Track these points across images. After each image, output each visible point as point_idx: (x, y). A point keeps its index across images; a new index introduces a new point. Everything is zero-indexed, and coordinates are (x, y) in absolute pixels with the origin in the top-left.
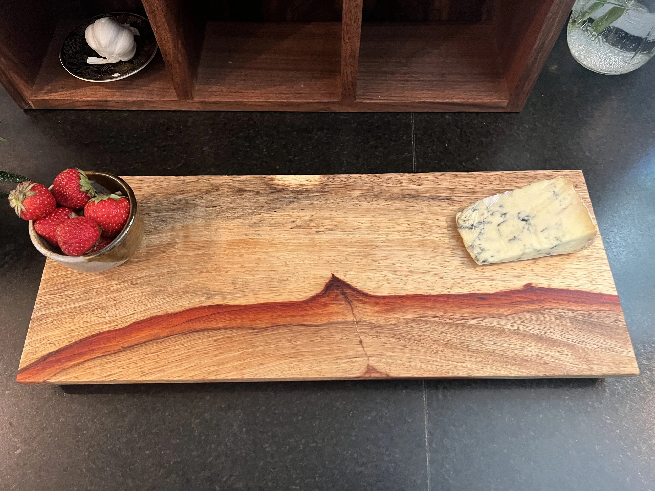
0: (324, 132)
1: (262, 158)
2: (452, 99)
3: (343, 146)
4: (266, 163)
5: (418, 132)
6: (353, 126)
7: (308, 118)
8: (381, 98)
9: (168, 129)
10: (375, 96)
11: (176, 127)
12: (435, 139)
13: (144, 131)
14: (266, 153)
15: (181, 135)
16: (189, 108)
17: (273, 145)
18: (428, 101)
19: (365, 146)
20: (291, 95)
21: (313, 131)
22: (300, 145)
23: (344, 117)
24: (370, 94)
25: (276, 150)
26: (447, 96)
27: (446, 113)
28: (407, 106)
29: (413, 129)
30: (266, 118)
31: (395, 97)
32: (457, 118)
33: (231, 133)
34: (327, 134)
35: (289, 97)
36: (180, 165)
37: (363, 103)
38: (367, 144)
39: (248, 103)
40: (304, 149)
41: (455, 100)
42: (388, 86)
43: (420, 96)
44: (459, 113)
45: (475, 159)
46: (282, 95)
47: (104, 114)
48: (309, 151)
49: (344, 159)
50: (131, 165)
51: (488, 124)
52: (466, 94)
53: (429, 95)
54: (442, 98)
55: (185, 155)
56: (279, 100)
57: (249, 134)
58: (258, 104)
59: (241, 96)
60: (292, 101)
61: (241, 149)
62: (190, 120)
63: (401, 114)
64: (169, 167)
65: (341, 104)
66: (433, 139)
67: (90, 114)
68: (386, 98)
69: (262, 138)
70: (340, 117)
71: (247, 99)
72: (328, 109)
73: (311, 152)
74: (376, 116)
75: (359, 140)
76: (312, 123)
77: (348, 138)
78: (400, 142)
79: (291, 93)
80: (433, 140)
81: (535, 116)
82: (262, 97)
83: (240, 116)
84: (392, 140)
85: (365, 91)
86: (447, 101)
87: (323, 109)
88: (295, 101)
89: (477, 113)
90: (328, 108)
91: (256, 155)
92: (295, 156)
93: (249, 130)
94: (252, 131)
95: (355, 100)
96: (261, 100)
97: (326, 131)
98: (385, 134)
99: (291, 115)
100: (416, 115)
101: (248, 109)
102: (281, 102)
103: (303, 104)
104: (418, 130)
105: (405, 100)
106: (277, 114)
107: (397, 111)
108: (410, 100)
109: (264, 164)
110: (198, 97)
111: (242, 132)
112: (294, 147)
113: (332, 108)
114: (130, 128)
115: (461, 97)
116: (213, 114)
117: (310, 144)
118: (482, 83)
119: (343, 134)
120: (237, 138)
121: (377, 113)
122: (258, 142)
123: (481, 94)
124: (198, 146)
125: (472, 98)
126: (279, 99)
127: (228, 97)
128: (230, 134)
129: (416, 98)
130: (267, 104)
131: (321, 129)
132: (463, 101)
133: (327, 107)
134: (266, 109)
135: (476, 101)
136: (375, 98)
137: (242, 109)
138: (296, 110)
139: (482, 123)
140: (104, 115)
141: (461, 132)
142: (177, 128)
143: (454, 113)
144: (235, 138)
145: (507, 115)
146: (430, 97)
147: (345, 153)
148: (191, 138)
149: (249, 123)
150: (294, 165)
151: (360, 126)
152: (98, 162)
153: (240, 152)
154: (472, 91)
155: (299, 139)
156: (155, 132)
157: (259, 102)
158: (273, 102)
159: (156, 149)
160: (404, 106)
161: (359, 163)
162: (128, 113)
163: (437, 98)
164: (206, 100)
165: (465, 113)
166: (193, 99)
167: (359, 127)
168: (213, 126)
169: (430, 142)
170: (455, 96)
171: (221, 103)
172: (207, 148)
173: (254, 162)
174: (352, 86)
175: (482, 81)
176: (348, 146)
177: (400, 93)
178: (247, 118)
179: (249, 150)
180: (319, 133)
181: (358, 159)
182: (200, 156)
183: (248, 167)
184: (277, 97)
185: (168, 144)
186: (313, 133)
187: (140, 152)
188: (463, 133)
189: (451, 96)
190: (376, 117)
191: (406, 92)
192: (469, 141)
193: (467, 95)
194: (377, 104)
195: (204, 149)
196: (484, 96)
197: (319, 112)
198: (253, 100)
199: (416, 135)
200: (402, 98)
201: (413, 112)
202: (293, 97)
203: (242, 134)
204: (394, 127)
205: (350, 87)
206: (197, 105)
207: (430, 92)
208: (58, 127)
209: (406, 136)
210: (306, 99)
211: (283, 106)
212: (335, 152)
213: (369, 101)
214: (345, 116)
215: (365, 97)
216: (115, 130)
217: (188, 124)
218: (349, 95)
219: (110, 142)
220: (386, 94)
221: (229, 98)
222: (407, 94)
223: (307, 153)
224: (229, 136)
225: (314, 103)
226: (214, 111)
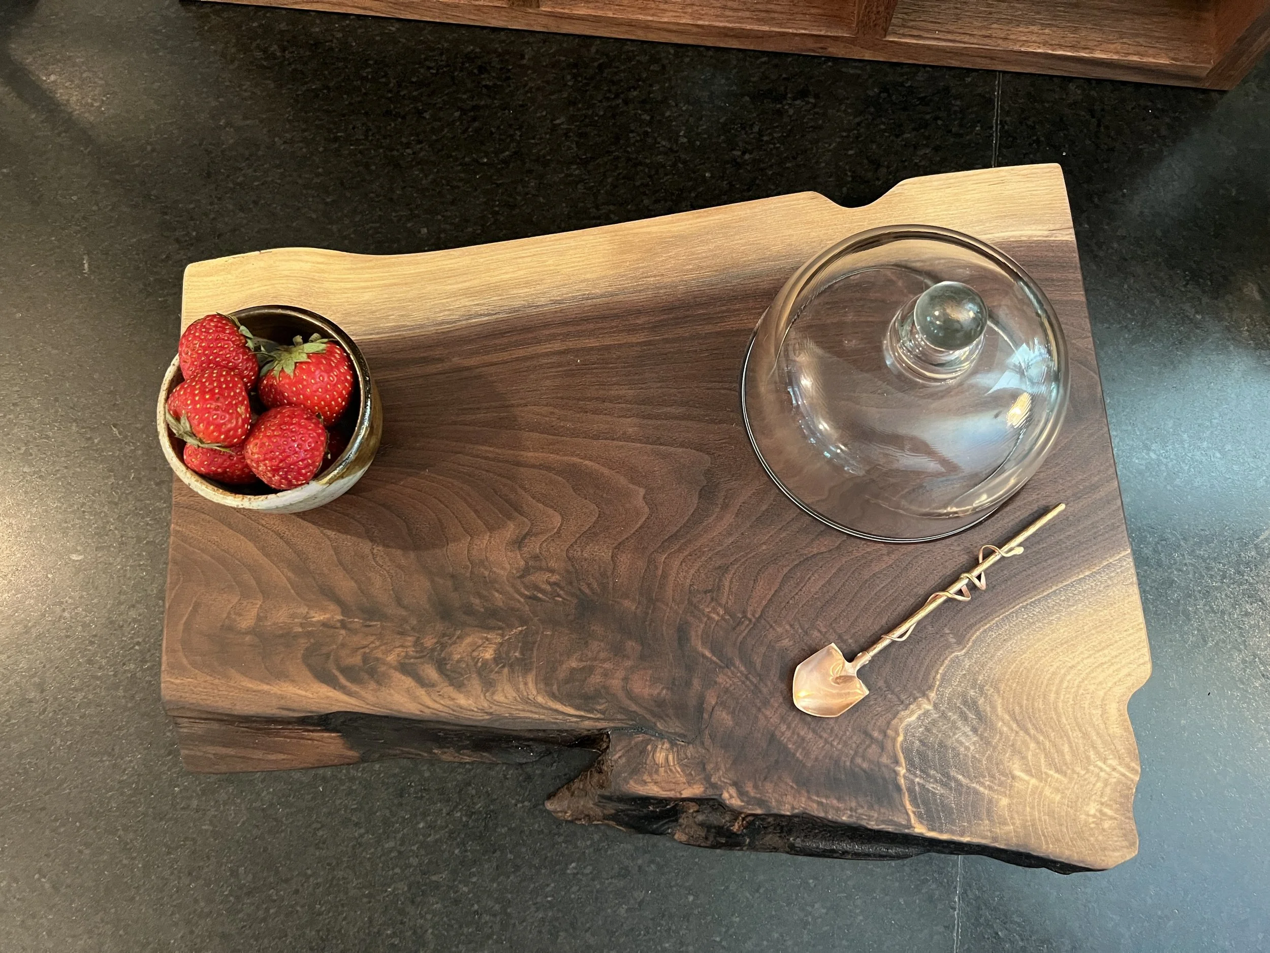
0: (808, 103)
1: (677, 152)
2: (1092, 50)
3: (848, 137)
4: (685, 162)
5: (1008, 119)
6: (870, 93)
7: (776, 66)
8: (941, 36)
9: (482, 69)
10: (928, 31)
11: (499, 67)
12: (1042, 139)
13: (432, 71)
14: (685, 140)
15: (510, 86)
16: (527, 25)
17: (701, 123)
18: (1039, 51)
19: (893, 141)
20: (747, 14)
21: (784, 97)
22: (756, 129)
23: (852, 71)
24: (919, 23)
25: (705, 136)
26: (1083, 43)
27: (1071, 79)
28: (992, 58)
29: (997, 110)
30: (687, 60)
31: (971, 35)
32: (1093, 93)
33: (614, 88)
34: (815, 106)
35: (743, 18)
36: (507, 153)
37: (900, 44)
38: (897, 136)
39: (654, 25)
40: (765, 138)
41: (1098, 55)
42: (956, 8)
43: (1024, 38)
44: (1099, 81)
45: (1122, 190)
46: (728, 13)
47: (348, 22)
48: (774, 144)
49: (847, 167)
50: (408, 145)
51: (1156, 113)
52: (1124, 40)
53: (1043, 37)
54: (1073, 47)
55: (518, 133)
56: (721, 24)
57: (649, 93)
58: (674, 28)
59: (640, 8)
60: (748, 27)
61: (633, 128)
62: (529, 53)
63: (975, 74)
64: (486, 156)
65: (852, 41)
66: (1038, 139)
67: (318, 21)
68: (950, 37)
69: (677, 105)
70: (844, 70)
71: (653, 15)
72: (820, 50)
73: (778, 145)
74: (920, 74)
75: (883, 127)
76: (785, 79)
77: (858, 120)
78: (968, 137)
79: (748, 10)
80: (1038, 141)
81: (1259, 103)
82: (685, 13)
83: (633, 51)
84: (950, 131)
85: (906, 17)
86: (1083, 54)
87: (810, 50)
88: (756, 27)
89: (1138, 86)
90: (822, 48)
91: (664, 143)
92: (744, 153)
93: (651, 86)
94: (658, 87)
95: (885, 36)
96: (683, 21)
97: (812, 100)
98: (936, 118)
99: (741, 55)
100: (1008, 77)
101: (652, 37)
102: (725, 28)
103: (770, 37)
104: (1008, 113)
105: (990, 45)
106: (711, 53)
107: (967, 66)
108: (1003, 45)
109: (681, 165)
110: (550, 3)
111: (635, 89)
112: (743, 132)
113: (830, 49)
114: (402, 62)
115: (1112, 46)
116: (577, 41)
117: (777, 127)
118: (1162, 19)
119: (849, 111)
120: (626, 102)
121: (925, 66)
122: (668, 114)
123: (1157, 45)
124: (544, 113)
125: (1138, 54)
126: (721, 22)
127: (612, 7)
128: (609, 91)
129: (1016, 41)
130: (695, 30)
131: (803, 94)
132: (1115, 57)
133: (821, 45)
134: (690, 41)
135: (1145, 60)
136: (926, 35)
137: (640, 35)
138: (752, 48)
139: (1146, 108)
140: (348, 26)
141: (1099, 125)
142: (501, 69)
143: (1089, 81)
144: (620, 101)
145: (1201, 97)
146: (1045, 44)
147: (850, 152)
148: (529, 95)
149: (652, 68)
150: (741, 171)
151: (886, 94)
152: (339, 134)
153: (631, 135)
154: (1137, 35)
155: (755, 115)
156: (456, 74)
157: (678, 24)
158: (708, 26)
159: (457, 114)
160: (986, 57)
161: (878, 179)
162: (397, 26)
163: (1060, 46)
164: (566, 11)
165: (1112, 82)
166: (539, 7)
167: (884, 95)
168: (575, 71)
169: (1030, 145)
170: (1100, 43)
171: (597, 20)
172: (562, 119)
173: (660, 159)
174: (887, 8)
175: (1161, 15)
176: (857, 138)
177: (980, 28)
178: (647, 57)
179: (649, 130)
180: (798, 102)
181: (876, 170)
182: (548, 136)
183: (647, 170)
184: (717, 16)
185: (483, 103)
186: (784, 102)
187: (424, 118)
188: (1102, 129)
189: (1091, 44)
190: (921, 76)
191: (995, 26)
192: (1112, 150)
193: (1125, 43)
194: (929, 48)
195: (558, 122)
196: (1161, 49)
197: (799, 55)
198: (666, 20)
199: (1003, 127)
200: (988, 41)
201: (1000, 72)
202: (752, 18)
203: (635, 93)
204: (958, 103)
205: (882, 9)
206: (544, 20)
207: (1047, 31)
208: (254, 45)
209: (981, 127)
210: (780, 25)
211: (726, 35)
212: (829, 151)
213: (915, 42)
214: (856, 67)
215: (906, 31)
216: (371, 62)
217: (525, 62)
218: (875, 25)
219: (364, 91)
220: (951, 28)
221: (616, 10)
222: (996, 29)
223: (772, 146)
224: (608, 95)
225: (796, 35)
226: (579, 36)
